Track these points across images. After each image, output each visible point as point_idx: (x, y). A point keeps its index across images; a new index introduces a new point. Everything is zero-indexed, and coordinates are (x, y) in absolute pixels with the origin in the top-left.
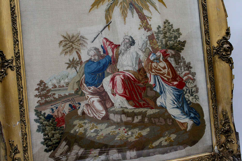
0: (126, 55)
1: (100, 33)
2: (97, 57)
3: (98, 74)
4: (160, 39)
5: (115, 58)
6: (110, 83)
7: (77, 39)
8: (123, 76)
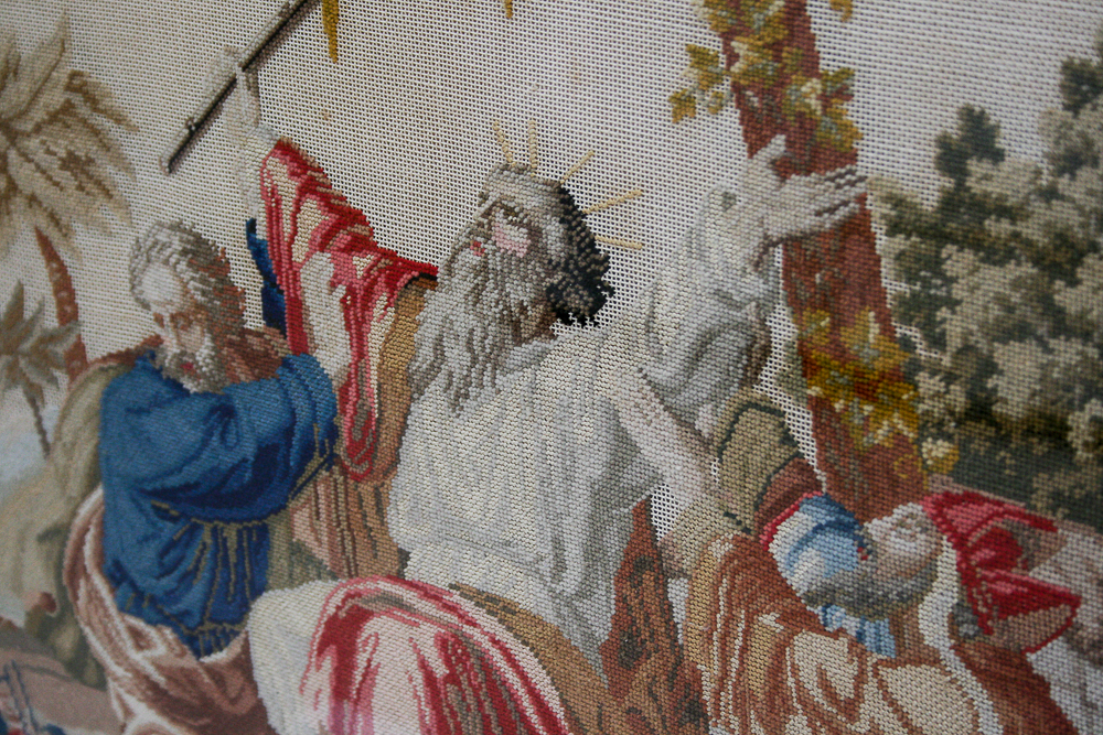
0: (490, 412)
1: (241, 78)
2: (203, 349)
3: (215, 532)
4: (955, 327)
5: (370, 414)
6: (319, 667)
7: (43, 99)
8: (442, 643)
